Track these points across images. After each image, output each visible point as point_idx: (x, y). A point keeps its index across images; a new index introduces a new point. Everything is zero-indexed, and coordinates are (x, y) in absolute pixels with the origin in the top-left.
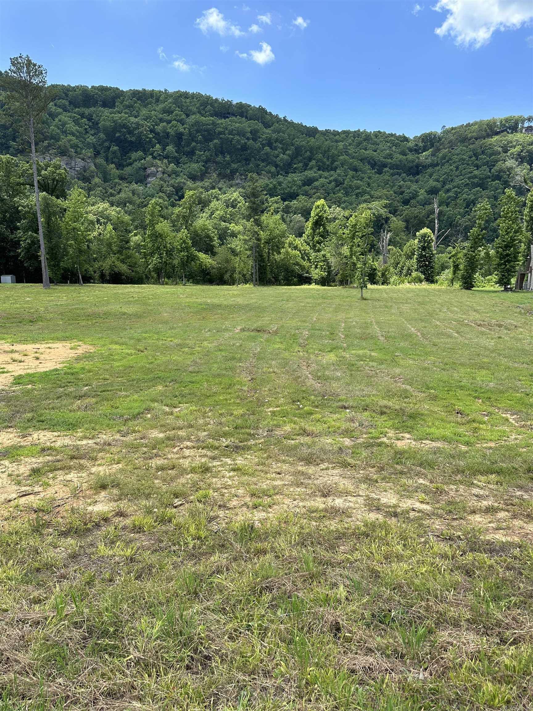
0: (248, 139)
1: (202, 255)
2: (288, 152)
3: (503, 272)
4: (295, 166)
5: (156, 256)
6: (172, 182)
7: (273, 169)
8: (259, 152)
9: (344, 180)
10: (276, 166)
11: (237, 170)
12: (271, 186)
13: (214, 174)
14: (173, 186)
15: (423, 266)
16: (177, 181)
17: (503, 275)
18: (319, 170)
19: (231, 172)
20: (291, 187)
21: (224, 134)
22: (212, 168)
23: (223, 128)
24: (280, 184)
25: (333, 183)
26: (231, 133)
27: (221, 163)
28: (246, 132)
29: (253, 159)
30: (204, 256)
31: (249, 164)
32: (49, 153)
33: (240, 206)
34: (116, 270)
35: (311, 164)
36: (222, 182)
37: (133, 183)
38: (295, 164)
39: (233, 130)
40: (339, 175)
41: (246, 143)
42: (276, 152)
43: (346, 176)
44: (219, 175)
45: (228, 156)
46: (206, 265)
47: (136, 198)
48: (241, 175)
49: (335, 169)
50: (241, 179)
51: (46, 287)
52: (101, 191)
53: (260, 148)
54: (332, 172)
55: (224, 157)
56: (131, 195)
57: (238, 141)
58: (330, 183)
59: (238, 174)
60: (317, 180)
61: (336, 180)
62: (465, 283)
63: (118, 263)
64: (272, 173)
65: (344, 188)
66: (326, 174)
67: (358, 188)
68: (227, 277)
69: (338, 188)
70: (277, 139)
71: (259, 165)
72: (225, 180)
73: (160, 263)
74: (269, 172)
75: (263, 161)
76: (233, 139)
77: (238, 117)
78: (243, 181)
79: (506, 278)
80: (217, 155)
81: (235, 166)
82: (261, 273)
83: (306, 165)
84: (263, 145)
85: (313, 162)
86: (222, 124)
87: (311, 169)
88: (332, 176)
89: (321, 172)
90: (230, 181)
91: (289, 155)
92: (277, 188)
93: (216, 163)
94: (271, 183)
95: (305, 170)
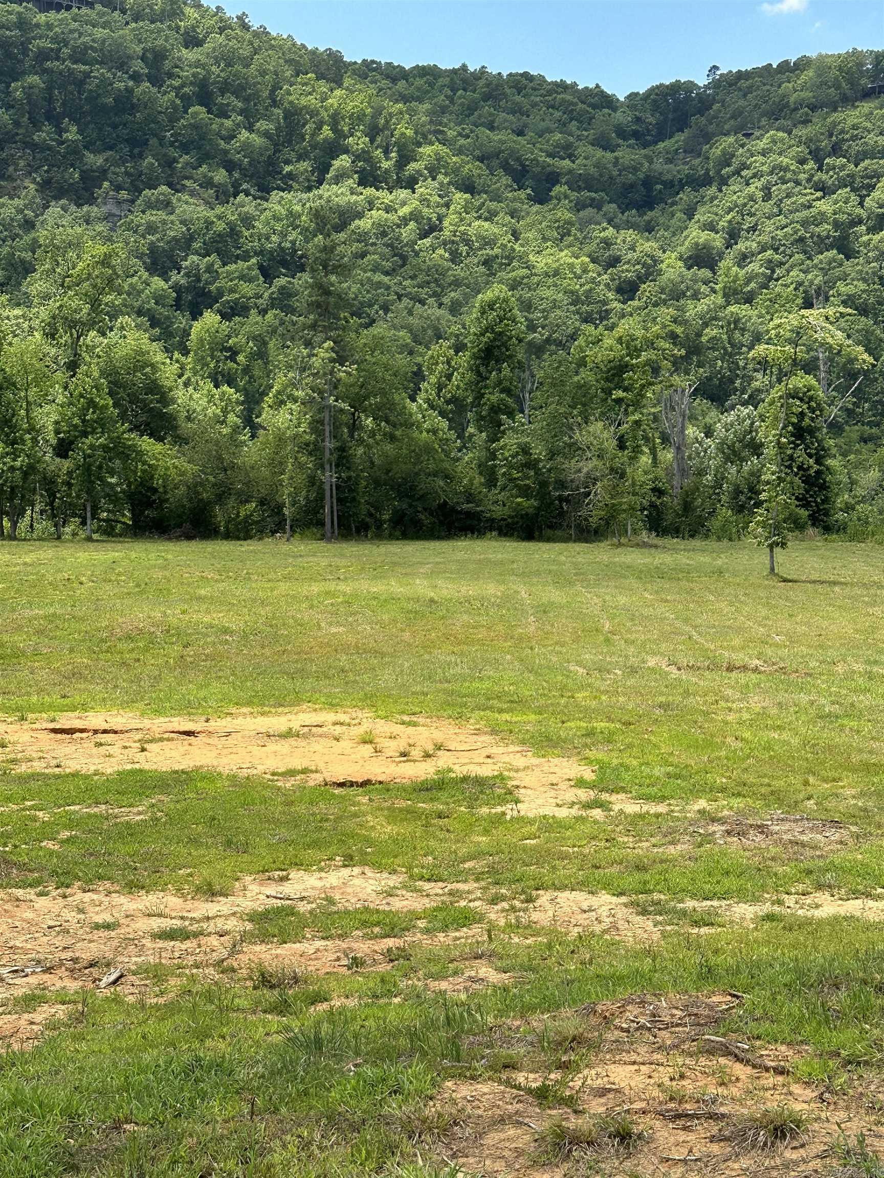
0: (136, 77)
2: (262, 125)
4: (288, 169)
7: (220, 176)
8: (173, 119)
9: (440, 218)
10: (230, 166)
11: (103, 173)
12: (220, 226)
13: (27, 183)
18: (363, 182)
19: (82, 178)
20: (283, 235)
21: (58, 58)
22: (22, 163)
23: (54, 40)
24: (247, 221)
25: (412, 225)
26: (79, 56)
27: (50, 148)
28: (130, 58)
29: (153, 141)
31: (141, 156)
35: (336, 163)
36: (55, 210)
38: (288, 162)
39: (87, 48)
40: (424, 200)
41: (129, 91)
42: (228, 123)
43: (447, 205)
44: (45, 186)
45: (75, 128)
48: (118, 188)
49: (411, 184)
50: (119, 203)
53: (175, 108)
54: (403, 194)
55: (60, 132)
57: (105, 83)
58: (405, 221)
59: (106, 184)
60: (360, 215)
61: (414, 216)
64: (217, 187)
65: (445, 243)
66: (385, 197)
67: (488, 242)
69: (427, 242)
70: (225, 82)
71: (175, 160)
72: (62, 202)
74: (208, 183)
75: (185, 148)
76: (87, 75)
77: (98, 7)
78: (125, 206)
80: (36, 124)
81: (95, 160)
83: (323, 169)
84: (187, 102)
85: (343, 162)
86: (49, 26)
87: (337, 180)
88: (404, 204)
89: (370, 191)
90: (79, 205)
91: (266, 134)
92: (239, 235)
93: (34, 146)
94: (219, 218)
95: (320, 182)
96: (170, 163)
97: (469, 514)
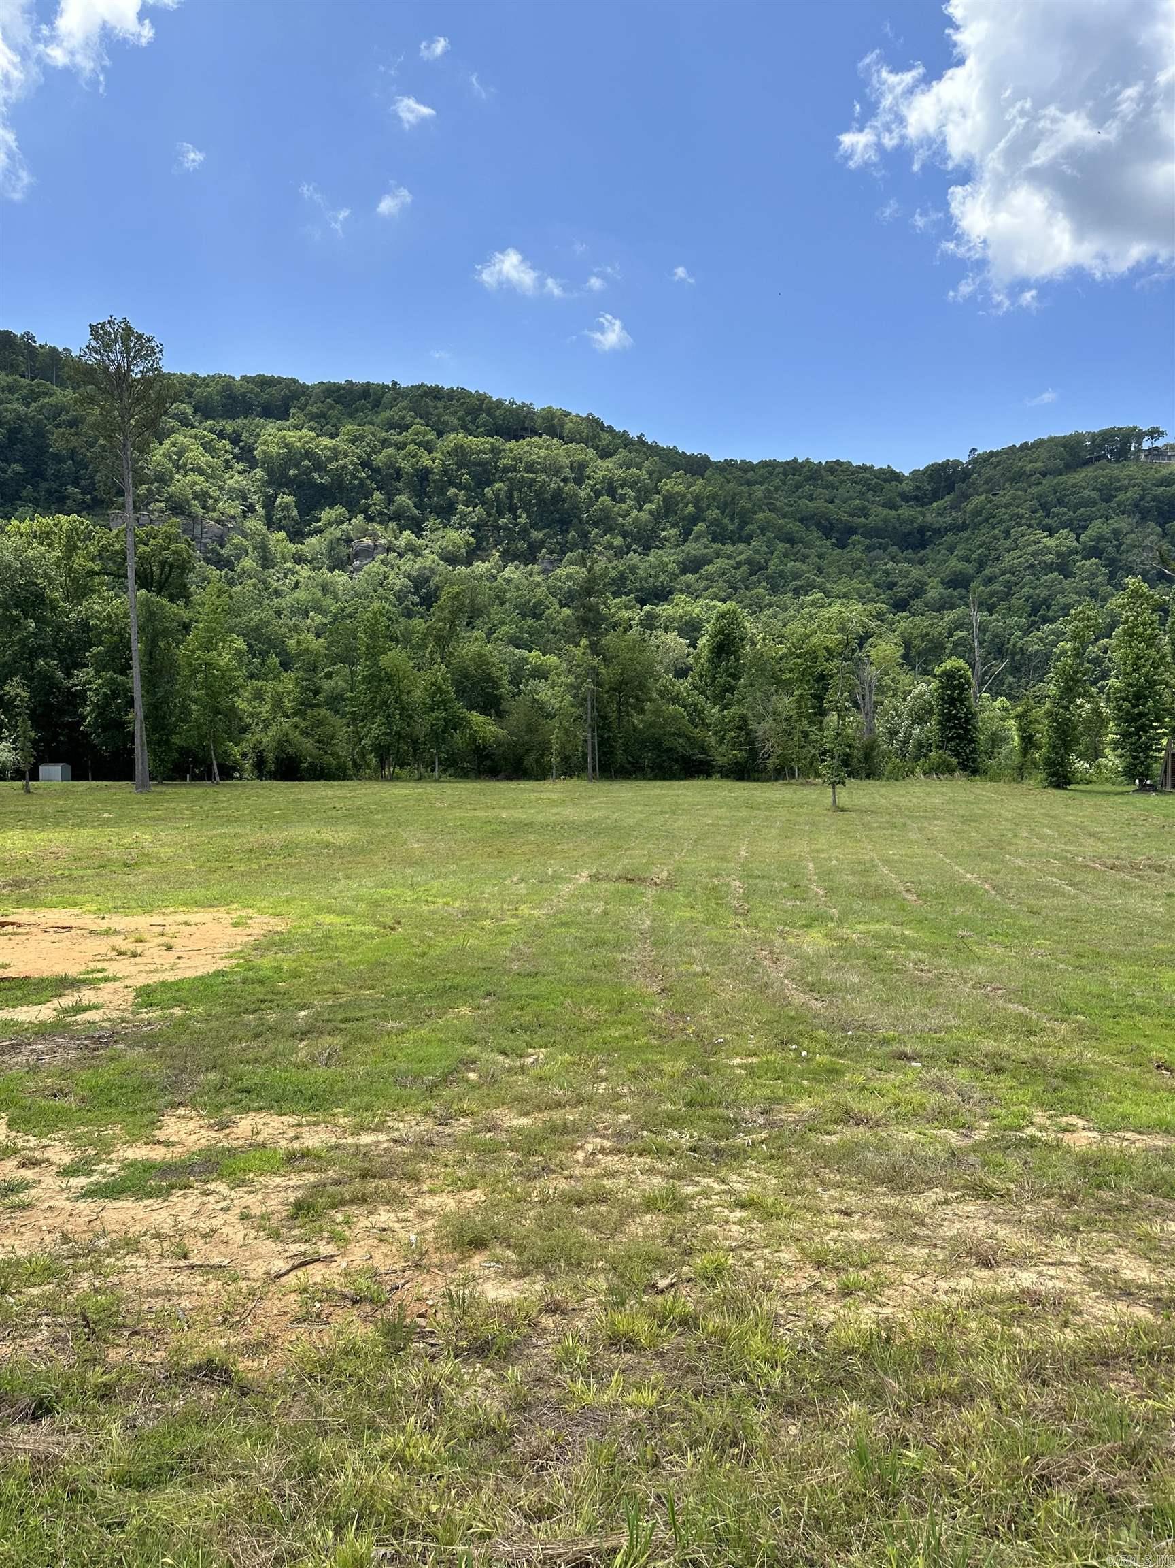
0: (565, 480)
1: (476, 718)
2: (647, 506)
3: (1136, 751)
4: (663, 534)
5: (379, 719)
6: (406, 567)
7: (618, 541)
8: (589, 506)
9: (766, 562)
10: (625, 535)
11: (542, 543)
12: (614, 574)
13: (494, 552)
14: (408, 576)
15: (952, 738)
16: (416, 566)
17: (1135, 758)
18: (714, 541)
19: (529, 547)
20: (656, 577)
21: (515, 470)
22: (491, 539)
23: (514, 459)
24: (633, 569)
25: (744, 567)
26: (530, 468)
27: (509, 529)
28: (562, 467)
29: (575, 521)
30: (482, 718)
31: (567, 531)
32: (148, 510)
33: (550, 615)
34: (290, 750)
35: (696, 529)
36: (511, 567)
37: (324, 570)
38: (663, 530)
39: (534, 463)
40: (756, 552)
41: (560, 489)
42: (624, 506)
43: (772, 553)
44: (505, 553)
45: (524, 516)
46: (484, 738)
47: (328, 601)
48: (551, 552)
49: (747, 540)
50: (551, 562)
51: (144, 788)
52: (254, 586)
53: (590, 498)
54: (741, 546)
55: (516, 517)
56: (319, 594)
57: (545, 485)
58: (738, 566)
59: (544, 550)
60: (710, 562)
61: (749, 562)
62: (1052, 775)
63: (296, 736)
64: (615, 548)
65: (767, 578)
66: (729, 549)
67: (797, 577)
68: (529, 761)
69: (755, 578)
70: (625, 479)
71: (589, 533)
72: (516, 563)
73: (386, 734)
74: (610, 546)
75: (596, 524)
76: (533, 480)
77: (544, 436)
78: (555, 564)
79: (1142, 763)
80: (500, 514)
81: (537, 535)
82: (603, 754)
83: (686, 533)
84: (598, 494)
85: (701, 527)
86: (511, 451)
87: (697, 539)
88: (741, 553)
89: (717, 546)
90: (526, 565)
91: (651, 513)
92: (626, 579)
93: (498, 528)
94: (614, 568)
95: (685, 541)
96: (585, 535)
97: (701, 762)
